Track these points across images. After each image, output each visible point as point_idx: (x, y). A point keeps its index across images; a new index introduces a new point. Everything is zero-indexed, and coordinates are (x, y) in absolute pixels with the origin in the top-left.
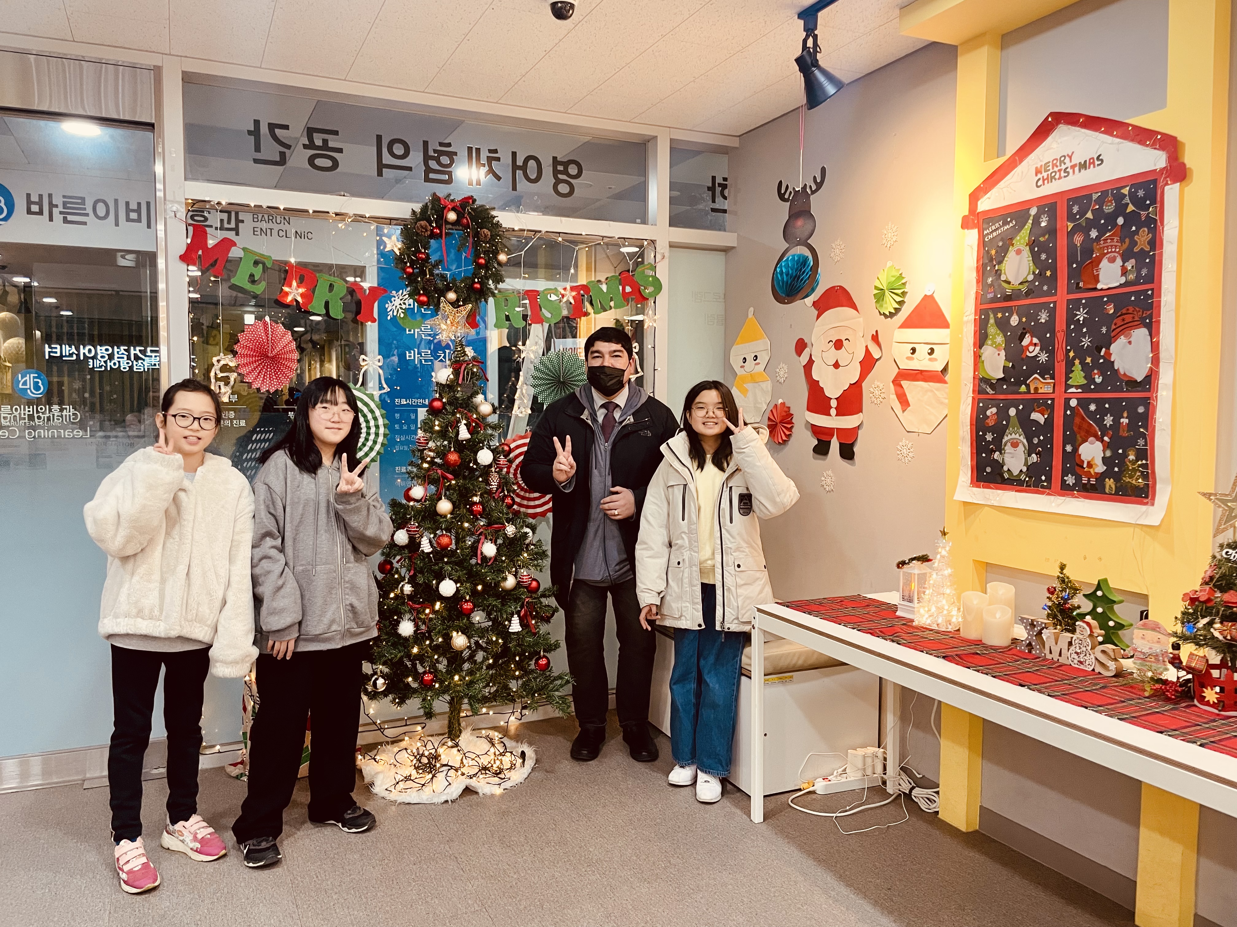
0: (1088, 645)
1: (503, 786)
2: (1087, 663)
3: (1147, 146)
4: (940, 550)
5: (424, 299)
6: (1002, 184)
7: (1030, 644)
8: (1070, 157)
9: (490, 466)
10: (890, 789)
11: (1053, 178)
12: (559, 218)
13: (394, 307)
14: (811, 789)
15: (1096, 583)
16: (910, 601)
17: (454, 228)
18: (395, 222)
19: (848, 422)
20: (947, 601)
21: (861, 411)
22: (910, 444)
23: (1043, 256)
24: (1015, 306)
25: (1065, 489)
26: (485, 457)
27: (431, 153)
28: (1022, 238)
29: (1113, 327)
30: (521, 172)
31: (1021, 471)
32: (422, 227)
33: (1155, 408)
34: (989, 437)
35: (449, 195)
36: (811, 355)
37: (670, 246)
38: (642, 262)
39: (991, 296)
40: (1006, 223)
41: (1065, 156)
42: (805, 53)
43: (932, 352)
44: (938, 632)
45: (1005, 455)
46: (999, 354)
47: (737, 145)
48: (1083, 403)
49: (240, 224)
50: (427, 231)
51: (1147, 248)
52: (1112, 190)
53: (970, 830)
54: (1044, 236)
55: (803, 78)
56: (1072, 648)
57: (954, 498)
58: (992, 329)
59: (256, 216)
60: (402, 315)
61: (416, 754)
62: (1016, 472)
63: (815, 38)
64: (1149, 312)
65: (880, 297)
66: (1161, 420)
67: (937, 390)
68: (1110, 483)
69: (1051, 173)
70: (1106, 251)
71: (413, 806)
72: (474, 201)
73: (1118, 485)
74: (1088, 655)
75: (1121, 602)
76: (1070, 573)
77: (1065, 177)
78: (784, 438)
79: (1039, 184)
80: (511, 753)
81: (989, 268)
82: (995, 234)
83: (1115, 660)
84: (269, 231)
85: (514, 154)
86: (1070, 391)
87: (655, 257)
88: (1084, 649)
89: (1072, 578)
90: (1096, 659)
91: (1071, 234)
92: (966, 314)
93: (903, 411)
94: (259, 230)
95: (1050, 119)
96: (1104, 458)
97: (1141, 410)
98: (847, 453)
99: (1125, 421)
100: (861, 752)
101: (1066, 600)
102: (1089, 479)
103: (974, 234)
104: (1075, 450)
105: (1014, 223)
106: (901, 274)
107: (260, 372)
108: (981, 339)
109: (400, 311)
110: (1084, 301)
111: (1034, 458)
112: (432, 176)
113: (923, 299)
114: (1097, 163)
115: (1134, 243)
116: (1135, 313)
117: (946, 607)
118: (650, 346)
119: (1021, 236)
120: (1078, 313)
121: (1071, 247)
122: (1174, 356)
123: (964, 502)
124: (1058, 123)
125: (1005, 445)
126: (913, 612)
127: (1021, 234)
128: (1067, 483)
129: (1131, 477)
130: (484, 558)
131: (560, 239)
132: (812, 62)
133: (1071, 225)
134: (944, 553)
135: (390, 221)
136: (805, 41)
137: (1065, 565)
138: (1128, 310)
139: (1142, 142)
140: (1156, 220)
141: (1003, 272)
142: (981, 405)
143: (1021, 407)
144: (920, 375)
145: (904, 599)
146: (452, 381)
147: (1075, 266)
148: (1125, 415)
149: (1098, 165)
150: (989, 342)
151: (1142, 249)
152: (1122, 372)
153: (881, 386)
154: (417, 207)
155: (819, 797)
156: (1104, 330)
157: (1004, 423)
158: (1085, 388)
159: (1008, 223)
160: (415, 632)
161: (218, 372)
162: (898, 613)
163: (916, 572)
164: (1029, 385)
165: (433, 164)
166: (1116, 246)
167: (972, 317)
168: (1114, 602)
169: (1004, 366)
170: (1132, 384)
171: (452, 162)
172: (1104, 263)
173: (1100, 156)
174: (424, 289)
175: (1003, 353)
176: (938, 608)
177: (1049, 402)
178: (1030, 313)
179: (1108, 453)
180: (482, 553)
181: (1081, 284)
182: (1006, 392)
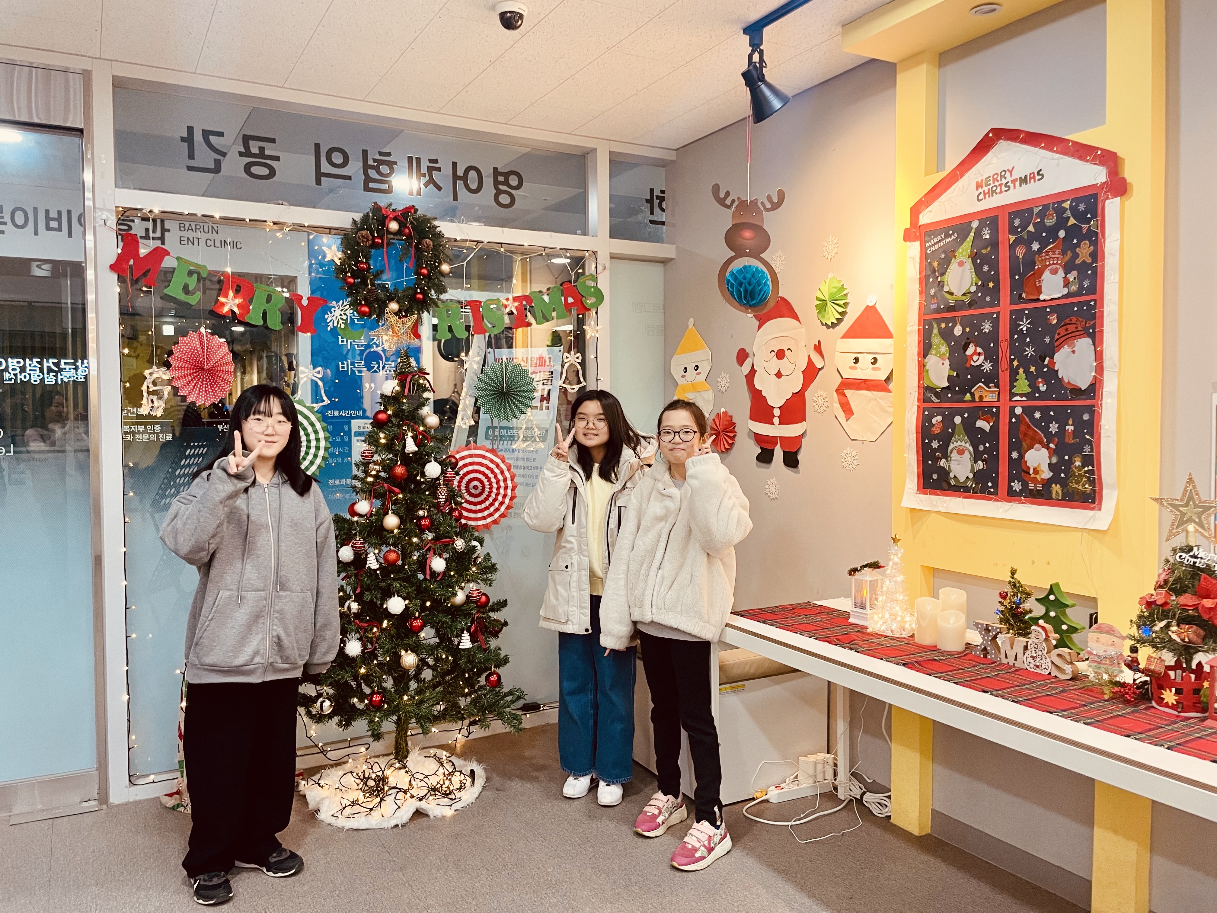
0: (1044, 649)
1: (455, 807)
2: (1043, 667)
3: (1088, 161)
4: (892, 557)
5: (366, 309)
6: (943, 198)
7: (985, 649)
8: (1011, 172)
9: (438, 479)
10: (841, 794)
11: (995, 192)
12: (501, 228)
13: (334, 318)
14: (765, 798)
15: (1049, 587)
16: (863, 607)
17: (395, 237)
18: (335, 231)
19: (792, 431)
20: (900, 607)
21: (804, 419)
22: (855, 452)
23: (986, 268)
24: (958, 317)
25: (1012, 495)
26: (433, 469)
27: (371, 162)
28: (965, 250)
29: (1057, 337)
30: (462, 182)
31: (967, 477)
32: (363, 236)
33: (1100, 415)
34: (935, 445)
35: (391, 204)
36: (753, 365)
37: (611, 258)
38: (583, 273)
39: (934, 306)
40: (947, 236)
41: (1005, 171)
42: (751, 67)
43: (875, 361)
44: (893, 639)
45: (952, 462)
46: (943, 364)
47: (674, 158)
48: (1028, 411)
49: (166, 234)
50: (368, 240)
51: (1089, 260)
52: (1054, 204)
53: (923, 834)
54: (986, 248)
55: (749, 93)
56: (1028, 652)
57: (902, 505)
58: (936, 339)
59: (182, 225)
60: (343, 326)
61: (362, 777)
62: (962, 479)
63: (761, 53)
64: (1092, 323)
65: (822, 307)
66: (1106, 427)
67: (880, 398)
68: (1056, 489)
69: (992, 188)
70: (1048, 263)
71: (361, 832)
72: (416, 210)
73: (1065, 490)
74: (1044, 659)
75: (1073, 606)
76: (1020, 577)
77: (1006, 191)
78: (727, 447)
79: (980, 198)
80: (461, 772)
81: (931, 280)
82: (937, 246)
83: (1071, 663)
84: (196, 241)
85: (455, 165)
86: (1013, 399)
87: (596, 267)
88: (1040, 653)
89: (1022, 583)
90: (1052, 663)
91: (1012, 247)
92: (910, 325)
93: (847, 420)
94: (186, 239)
95: (991, 135)
96: (1050, 465)
97: (1086, 417)
98: (791, 460)
99: (1070, 428)
100: (812, 758)
101: (1018, 605)
102: (1035, 485)
103: (916, 246)
104: (1021, 456)
105: (956, 235)
106: (843, 285)
107: (195, 385)
108: (925, 349)
109: (341, 321)
110: (1026, 312)
111: (980, 465)
112: (371, 185)
113: (865, 310)
114: (1037, 177)
115: (1076, 256)
116: (1078, 322)
117: (900, 614)
118: (592, 357)
119: (963, 249)
120: (1021, 323)
121: (1013, 258)
122: (1118, 365)
123: (911, 509)
124: (999, 139)
125: (951, 452)
126: (866, 619)
127: (963, 246)
128: (1014, 489)
129: (1077, 483)
130: (433, 574)
131: (502, 250)
132: (758, 76)
133: (1012, 238)
134: (896, 559)
135: (330, 230)
136: (750, 56)
137: (1016, 570)
138: (1071, 320)
139: (1081, 158)
140: (1097, 233)
141: (946, 283)
142: (926, 413)
143: (966, 415)
144: (863, 385)
145: (856, 606)
146: (398, 393)
147: (1017, 277)
148: (1070, 422)
149: (1039, 180)
150: (934, 352)
151: (1084, 261)
152: (1066, 381)
153: (824, 395)
154: (358, 217)
155: (773, 806)
156: (1047, 339)
157: (950, 430)
158: (1029, 396)
159: (950, 236)
160: (363, 651)
161: (151, 385)
162: (851, 620)
163: (869, 578)
164: (973, 393)
165: (372, 173)
166: (1058, 258)
167: (916, 328)
168: (1067, 606)
169: (949, 376)
170: (1076, 392)
171: (392, 170)
172: (1046, 275)
173: (1040, 170)
174: (365, 299)
175: (947, 362)
176: (891, 614)
177: (994, 410)
178: (973, 323)
179: (1054, 460)
180: (431, 569)
181: (1024, 295)
182: (951, 401)
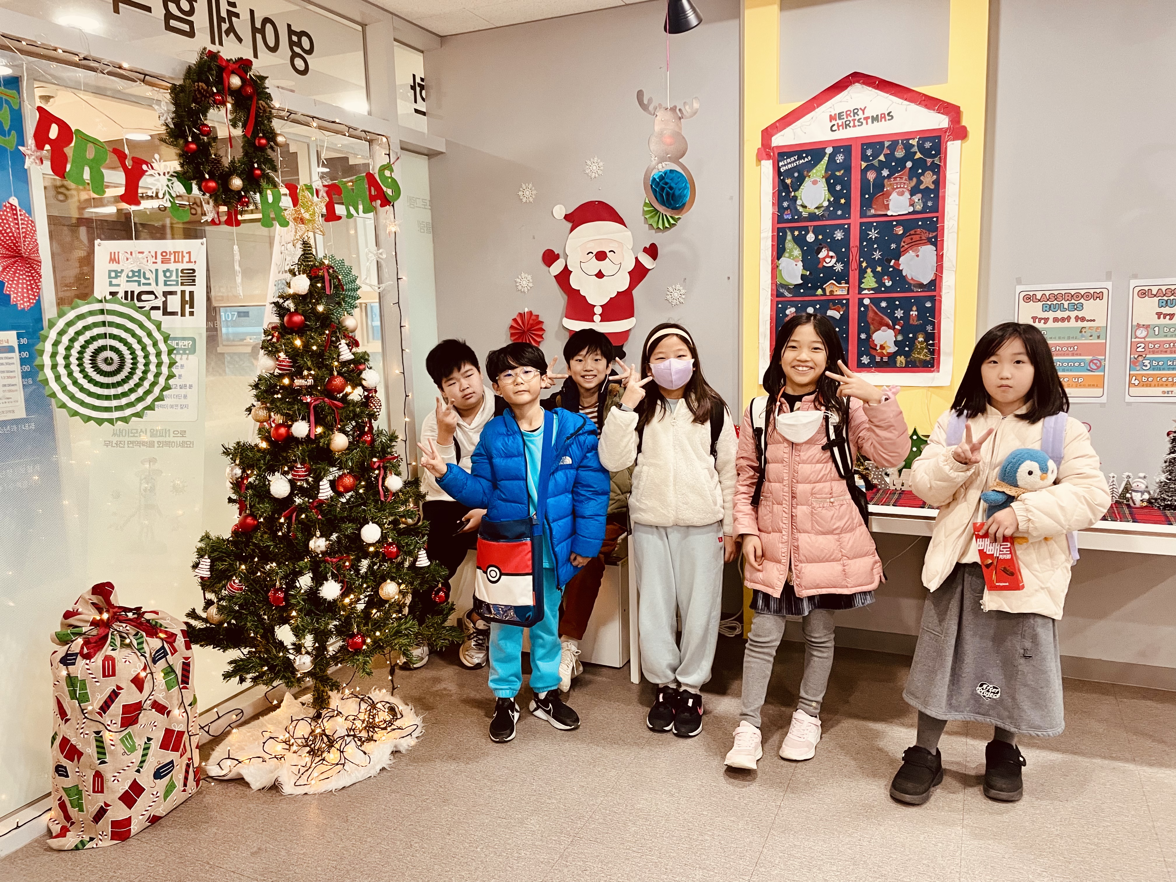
3: (932, 110)
5: (213, 185)
6: (794, 125)
8: (863, 111)
11: (847, 125)
19: (617, 326)
21: (632, 316)
23: (838, 188)
24: (811, 226)
25: (862, 367)
28: (819, 172)
29: (902, 244)
30: (260, 36)
32: (200, 91)
33: (940, 302)
36: (566, 265)
39: (787, 217)
40: (801, 158)
41: (857, 109)
46: (796, 265)
48: (875, 302)
51: (932, 186)
52: (902, 140)
54: (839, 171)
58: (789, 244)
64: (935, 234)
68: (901, 360)
69: (846, 122)
70: (895, 187)
73: (908, 360)
77: (859, 126)
81: (784, 194)
82: (790, 166)
85: (252, 13)
86: (864, 292)
87: (389, 155)
91: (864, 172)
92: (763, 231)
95: (850, 77)
96: (895, 342)
97: (928, 305)
99: (914, 313)
102: (882, 357)
103: (769, 164)
104: (869, 337)
105: (810, 158)
108: (779, 251)
110: (875, 224)
114: (887, 118)
115: (921, 182)
116: (922, 234)
118: (393, 253)
119: (817, 170)
120: (870, 233)
121: (864, 181)
122: (954, 266)
124: (856, 81)
127: (817, 167)
128: (863, 362)
129: (919, 353)
131: (315, 125)
133: (864, 164)
138: (916, 231)
139: (927, 107)
140: (940, 166)
141: (799, 197)
142: (780, 306)
143: (818, 306)
147: (867, 196)
148: (914, 308)
149: (889, 120)
150: (787, 255)
151: (927, 187)
152: (910, 278)
156: (894, 246)
158: (876, 290)
159: (804, 158)
164: (825, 289)
166: (905, 183)
167: (770, 234)
169: (802, 275)
170: (921, 285)
171: (193, 9)
172: (894, 196)
173: (891, 113)
174: (211, 173)
175: (800, 264)
177: (844, 302)
178: (825, 232)
179: (900, 338)
180: (385, 489)
181: (872, 211)
182: (802, 295)
